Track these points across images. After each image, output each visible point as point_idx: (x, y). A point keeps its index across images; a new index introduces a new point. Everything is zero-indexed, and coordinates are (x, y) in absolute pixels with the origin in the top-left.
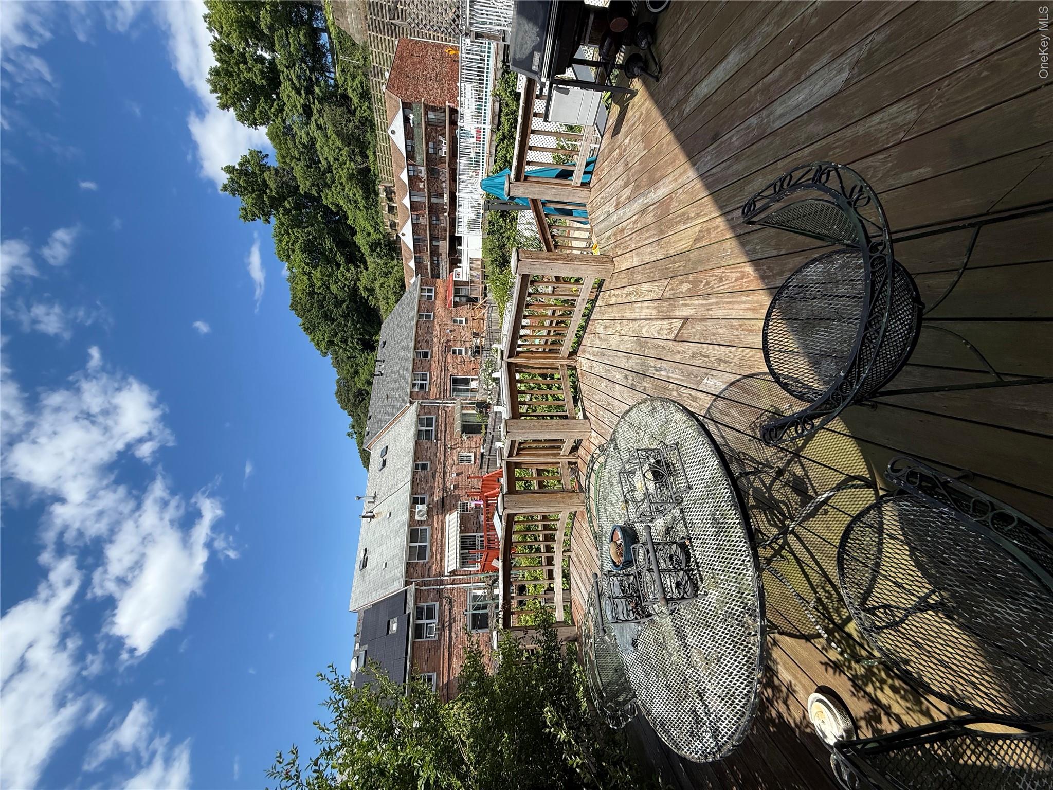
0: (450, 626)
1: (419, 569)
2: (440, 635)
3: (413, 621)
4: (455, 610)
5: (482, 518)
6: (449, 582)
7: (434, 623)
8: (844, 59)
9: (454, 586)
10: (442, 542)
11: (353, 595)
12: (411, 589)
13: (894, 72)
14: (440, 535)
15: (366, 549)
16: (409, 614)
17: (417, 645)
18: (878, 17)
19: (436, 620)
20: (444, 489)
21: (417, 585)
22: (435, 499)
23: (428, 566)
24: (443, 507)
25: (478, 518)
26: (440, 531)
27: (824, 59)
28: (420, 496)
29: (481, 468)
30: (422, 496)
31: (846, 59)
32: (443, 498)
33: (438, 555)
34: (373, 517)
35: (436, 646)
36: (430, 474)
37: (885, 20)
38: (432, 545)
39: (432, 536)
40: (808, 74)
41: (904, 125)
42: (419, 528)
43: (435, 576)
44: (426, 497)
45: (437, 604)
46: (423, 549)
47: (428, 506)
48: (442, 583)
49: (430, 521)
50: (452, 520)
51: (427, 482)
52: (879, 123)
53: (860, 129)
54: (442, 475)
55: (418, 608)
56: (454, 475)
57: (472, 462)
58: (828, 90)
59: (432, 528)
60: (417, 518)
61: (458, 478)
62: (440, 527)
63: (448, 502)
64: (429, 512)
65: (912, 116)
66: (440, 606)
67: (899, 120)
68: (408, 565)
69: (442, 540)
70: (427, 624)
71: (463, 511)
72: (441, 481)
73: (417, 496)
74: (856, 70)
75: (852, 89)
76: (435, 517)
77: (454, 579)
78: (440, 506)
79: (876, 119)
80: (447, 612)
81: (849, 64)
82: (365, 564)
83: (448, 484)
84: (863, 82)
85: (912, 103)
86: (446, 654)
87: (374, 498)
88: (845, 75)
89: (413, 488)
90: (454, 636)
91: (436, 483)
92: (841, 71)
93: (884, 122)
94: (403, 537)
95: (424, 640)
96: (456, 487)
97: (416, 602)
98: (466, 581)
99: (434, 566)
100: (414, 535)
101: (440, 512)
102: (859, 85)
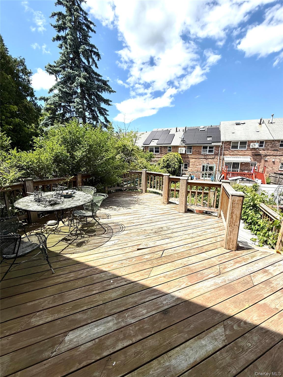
0: (205, 158)
1: (228, 146)
2: (202, 155)
3: (209, 146)
4: (210, 160)
5: (246, 172)
6: (220, 158)
7: (207, 153)
8: (69, 347)
9: (219, 160)
10: (238, 155)
11: (226, 122)
12: (220, 144)
13: (41, 336)
14: (242, 154)
15: (245, 123)
16: (211, 144)
17: (201, 147)
18: (50, 364)
19: (208, 153)
20: (266, 156)
21: (221, 146)
22: (260, 152)
23: (228, 149)
24: (255, 155)
25: (247, 170)
26: (243, 154)
27: (82, 348)
28: (264, 144)
29: (275, 173)
30: (264, 146)
31: (68, 346)
32: (260, 155)
33: (232, 154)
34: (260, 124)
35: (199, 154)
36: (277, 148)
37: (45, 362)
38: (237, 151)
39: (242, 151)
40: (94, 342)
41: (36, 317)
42: (247, 145)
43: (224, 152)
44: (263, 147)
45: (213, 154)
46: (236, 147)
47: (257, 148)
48: (221, 155)
49: (249, 150)
50: (248, 159)
51: (272, 147)
52: (47, 318)
53: (56, 316)
54: (275, 154)
55: (213, 147)
56: (274, 160)
57: (280, 169)
58: (78, 332)
59: (245, 151)
60: (251, 144)
61: (272, 162)
62: (246, 154)
63: (258, 157)
64: (254, 149)
65: (33, 320)
66: (212, 155)
67: (39, 319)
68: (230, 142)
69: (239, 155)
70: (207, 150)
71: (252, 164)
72: (271, 154)
73: (264, 143)
74: (61, 340)
75: (62, 331)
76: (251, 152)
77: (221, 160)
78: (256, 154)
79: (49, 319)
80: (210, 157)
81: (65, 343)
82: (237, 124)
83: (268, 157)
84: (56, 334)
85: (33, 324)
86: (196, 157)
87: (271, 123)
88: (67, 338)
89: (269, 141)
90: (202, 160)
91: (270, 152)
92: (71, 340)
93: (45, 318)
94: (244, 139)
95: (202, 150)
96: (266, 161)
97: (215, 146)
98: (220, 164)
99: (228, 152)
100: (243, 143)
101: (253, 154)
102: (59, 333)
